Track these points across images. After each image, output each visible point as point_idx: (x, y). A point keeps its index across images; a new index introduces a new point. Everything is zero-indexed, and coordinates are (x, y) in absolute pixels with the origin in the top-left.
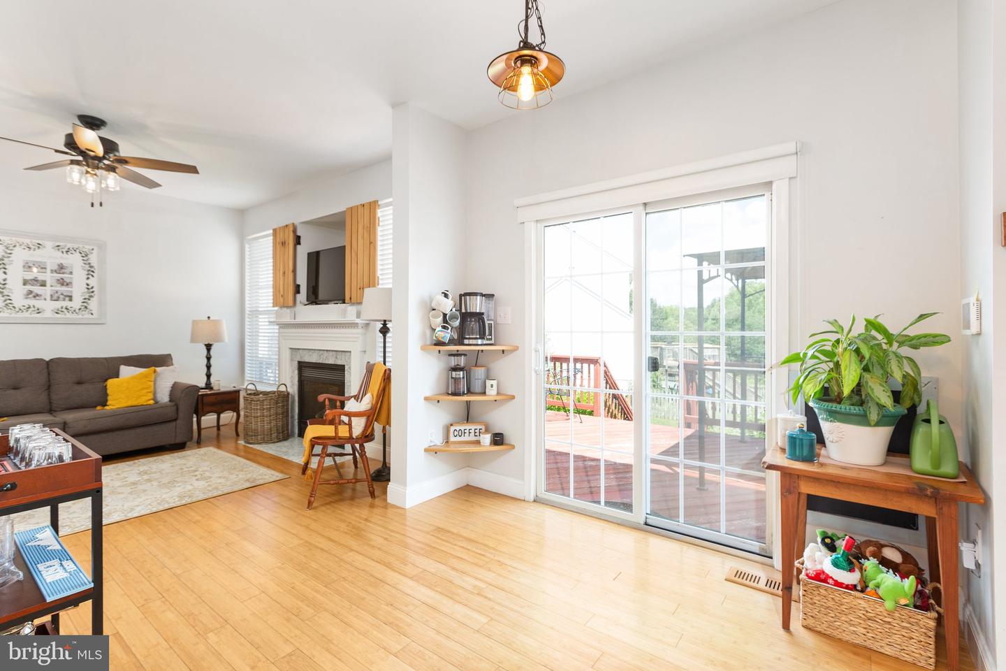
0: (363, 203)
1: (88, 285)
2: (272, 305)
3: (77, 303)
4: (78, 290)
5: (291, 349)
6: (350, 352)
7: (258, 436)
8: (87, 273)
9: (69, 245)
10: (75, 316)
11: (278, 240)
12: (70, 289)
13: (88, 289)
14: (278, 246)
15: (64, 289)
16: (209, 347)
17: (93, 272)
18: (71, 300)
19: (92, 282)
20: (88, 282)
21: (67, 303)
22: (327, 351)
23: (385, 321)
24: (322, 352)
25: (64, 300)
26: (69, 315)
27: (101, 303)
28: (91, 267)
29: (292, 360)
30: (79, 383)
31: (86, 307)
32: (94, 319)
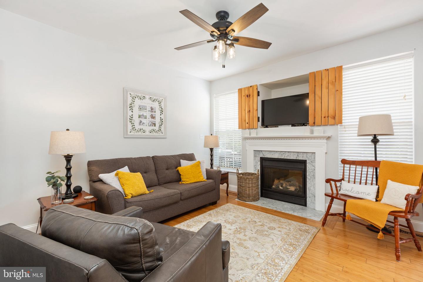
0: (327, 68)
1: (161, 118)
2: (238, 128)
3: (157, 128)
4: (157, 121)
5: (254, 150)
6: (315, 153)
7: (250, 197)
8: (160, 112)
9: (154, 98)
10: (156, 134)
11: (243, 94)
12: (155, 120)
13: (161, 120)
14: (243, 98)
15: (153, 120)
16: (212, 150)
17: (162, 111)
18: (155, 126)
19: (162, 116)
20: (161, 116)
21: (153, 128)
22: (289, 152)
23: (375, 135)
24: (284, 153)
25: (153, 126)
26: (155, 134)
27: (165, 128)
28: (162, 109)
29: (255, 156)
30: (167, 169)
31: (160, 129)
32: (163, 135)
